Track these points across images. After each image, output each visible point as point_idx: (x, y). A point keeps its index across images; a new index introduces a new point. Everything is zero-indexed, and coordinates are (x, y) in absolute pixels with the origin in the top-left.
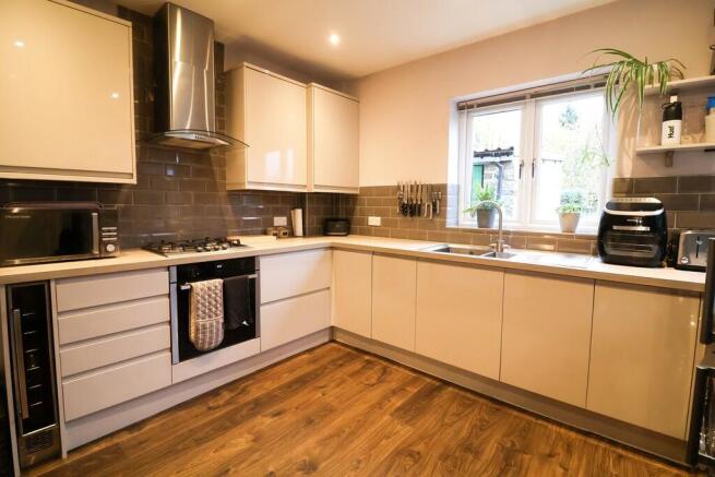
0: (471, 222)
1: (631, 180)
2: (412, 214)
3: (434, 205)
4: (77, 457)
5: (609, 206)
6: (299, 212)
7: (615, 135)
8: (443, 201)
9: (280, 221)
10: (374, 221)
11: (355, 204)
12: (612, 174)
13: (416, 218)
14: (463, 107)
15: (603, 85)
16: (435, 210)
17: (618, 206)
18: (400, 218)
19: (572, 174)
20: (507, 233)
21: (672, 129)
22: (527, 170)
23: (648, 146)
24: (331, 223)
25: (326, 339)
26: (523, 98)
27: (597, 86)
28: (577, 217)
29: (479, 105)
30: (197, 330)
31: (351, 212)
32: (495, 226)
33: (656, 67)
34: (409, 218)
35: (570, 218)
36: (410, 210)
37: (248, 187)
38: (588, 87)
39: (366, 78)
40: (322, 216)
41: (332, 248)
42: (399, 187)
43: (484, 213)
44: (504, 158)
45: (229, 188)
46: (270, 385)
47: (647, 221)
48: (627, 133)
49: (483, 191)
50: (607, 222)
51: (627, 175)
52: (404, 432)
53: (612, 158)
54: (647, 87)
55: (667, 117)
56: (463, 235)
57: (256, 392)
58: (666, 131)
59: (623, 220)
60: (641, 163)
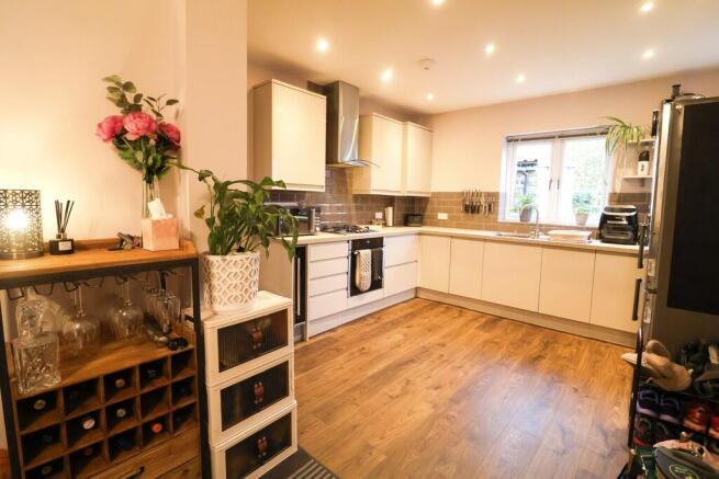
0: (515, 218)
1: (620, 194)
2: (473, 212)
3: (490, 206)
4: (313, 341)
5: (606, 209)
6: (390, 209)
7: (611, 167)
8: (496, 203)
9: (379, 215)
10: (442, 216)
11: (427, 203)
12: (609, 190)
13: (476, 215)
14: (510, 140)
15: (606, 133)
16: (490, 209)
17: (612, 210)
18: (462, 215)
19: (583, 174)
20: (541, 225)
21: (643, 166)
22: (554, 185)
23: (630, 175)
24: (411, 217)
25: (413, 296)
26: (553, 137)
27: (602, 134)
28: (586, 216)
29: (522, 140)
30: (361, 278)
31: (424, 209)
32: (533, 220)
33: (635, 130)
34: (470, 214)
35: (583, 216)
36: (471, 209)
37: (372, 193)
38: (595, 134)
39: (439, 115)
40: (403, 212)
41: (420, 234)
42: (463, 193)
43: (526, 213)
44: (530, 168)
45: (355, 193)
46: (392, 317)
47: (628, 218)
48: (619, 165)
49: (525, 198)
50: (605, 218)
51: (618, 191)
52: (485, 336)
53: (609, 180)
54: (630, 141)
55: (641, 159)
56: (510, 227)
57: (386, 319)
58: (640, 168)
59: (613, 218)
60: (627, 184)
